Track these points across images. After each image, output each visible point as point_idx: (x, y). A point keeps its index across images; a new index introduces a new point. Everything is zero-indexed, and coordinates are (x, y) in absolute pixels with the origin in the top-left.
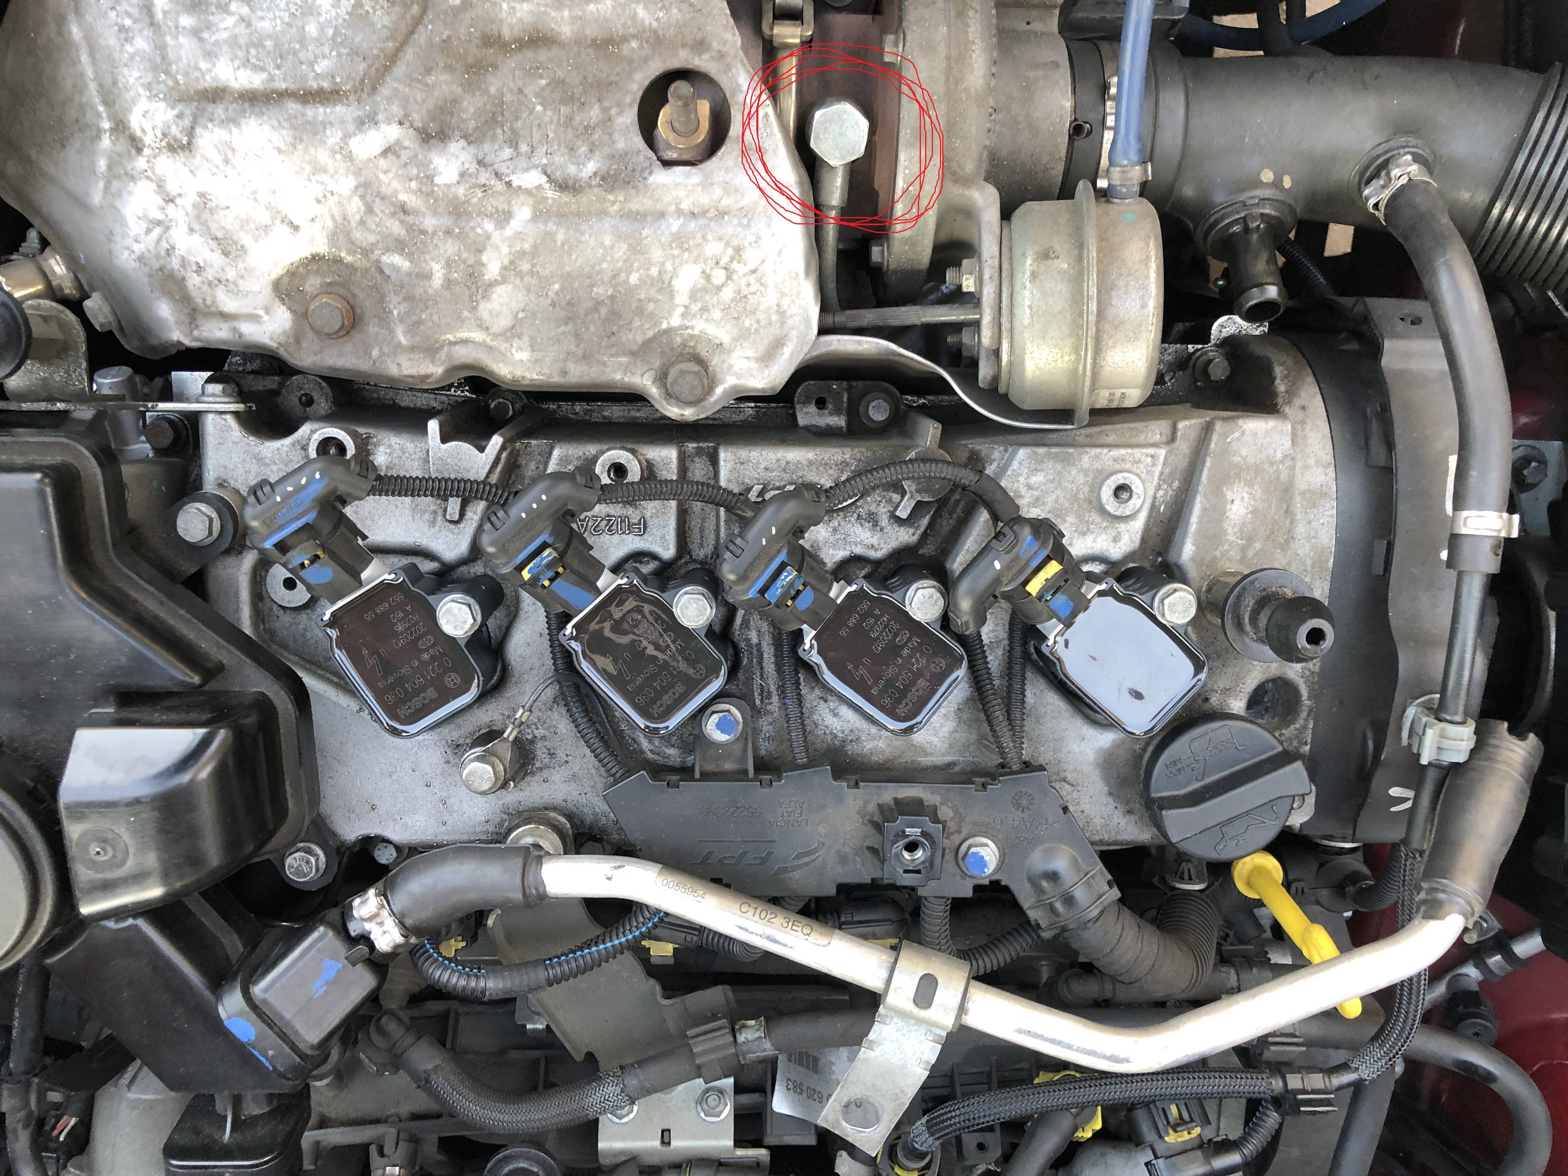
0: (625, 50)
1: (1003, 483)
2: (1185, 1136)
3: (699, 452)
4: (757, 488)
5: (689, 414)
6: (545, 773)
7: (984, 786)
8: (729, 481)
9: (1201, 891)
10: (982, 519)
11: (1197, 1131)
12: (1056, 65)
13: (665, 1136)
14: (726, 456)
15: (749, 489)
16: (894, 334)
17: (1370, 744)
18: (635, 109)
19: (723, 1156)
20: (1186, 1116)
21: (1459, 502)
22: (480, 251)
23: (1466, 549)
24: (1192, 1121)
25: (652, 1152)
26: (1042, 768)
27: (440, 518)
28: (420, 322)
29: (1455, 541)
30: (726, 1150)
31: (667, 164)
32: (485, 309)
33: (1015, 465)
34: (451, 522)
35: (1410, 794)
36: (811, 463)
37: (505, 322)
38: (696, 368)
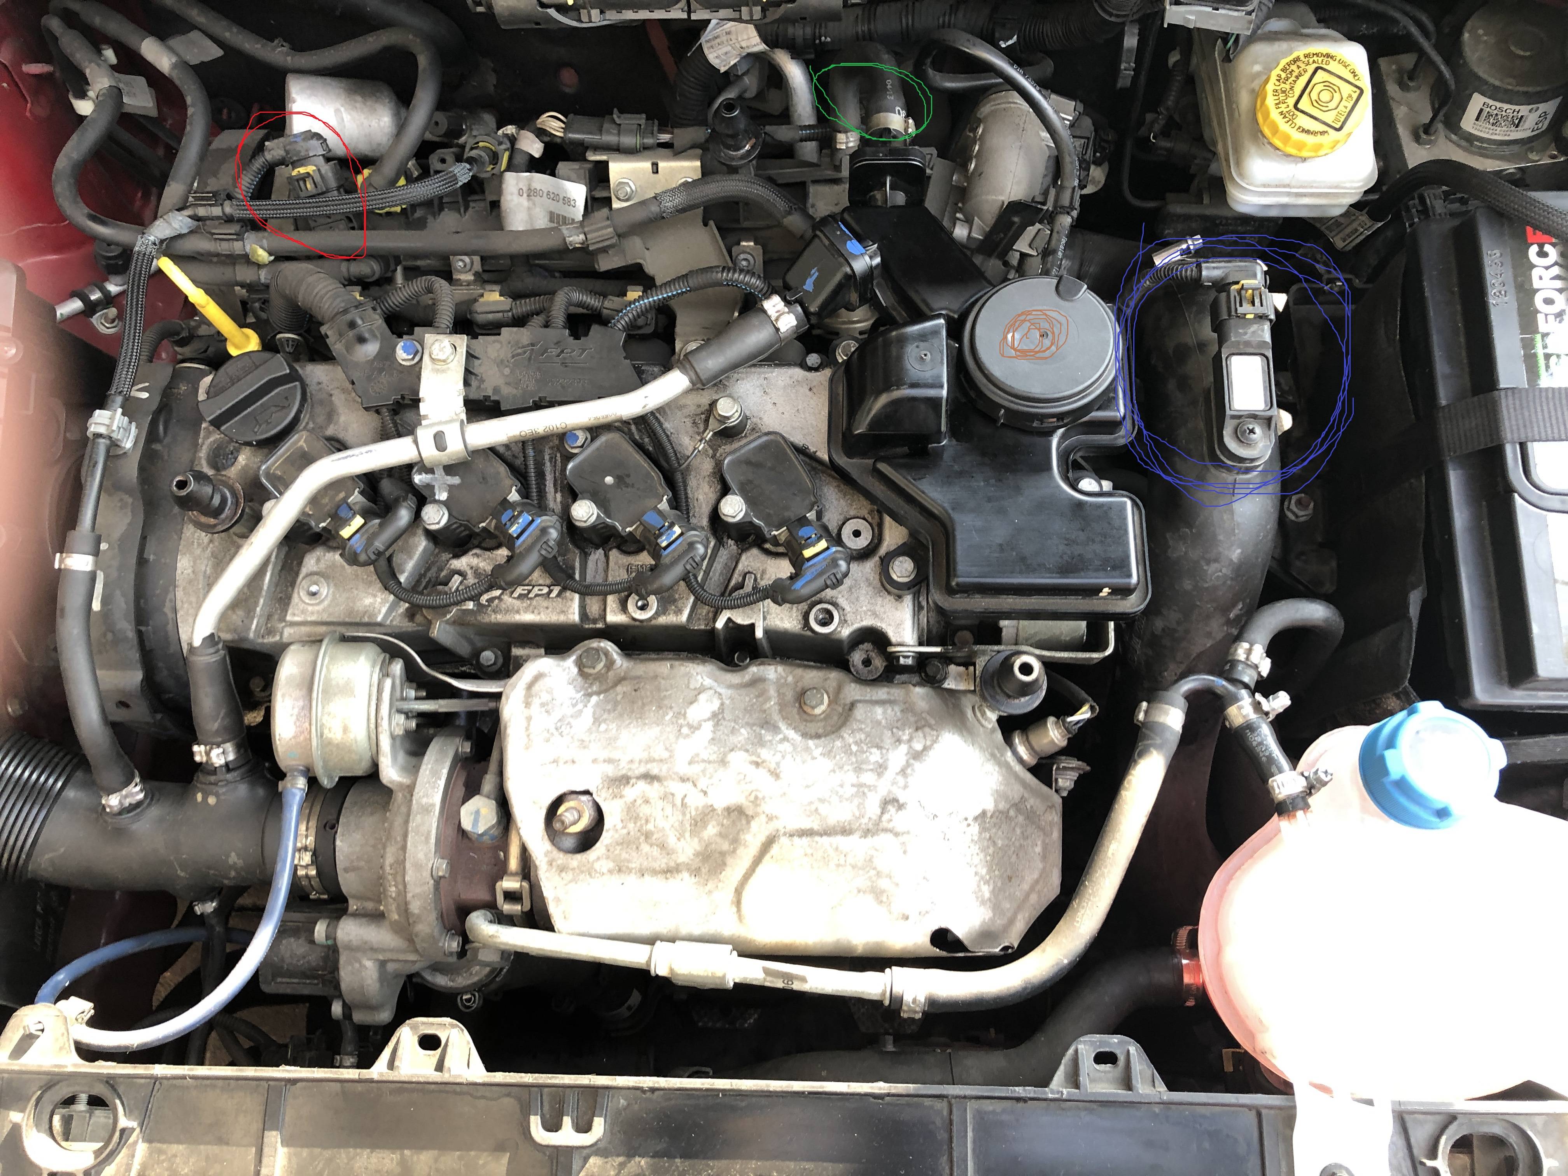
0: (611, 865)
1: (392, 597)
2: (302, 170)
3: (595, 621)
4: (553, 595)
5: (595, 643)
6: (699, 411)
7: (403, 397)
8: (572, 600)
9: (280, 333)
10: (406, 574)
11: (294, 173)
12: (346, 870)
13: (656, 170)
14: (574, 617)
15: (559, 595)
16: (456, 693)
17: (161, 428)
18: (606, 827)
19: (616, 155)
20: (301, 183)
21: (93, 577)
22: (713, 739)
23: (89, 547)
24: (298, 180)
25: (667, 158)
26: (366, 409)
27: (759, 576)
28: (757, 697)
29: (96, 553)
30: (615, 161)
31: (587, 793)
32: (715, 705)
33: (384, 610)
34: (749, 572)
35: (134, 393)
36: (518, 612)
37: (703, 697)
38: (586, 670)
